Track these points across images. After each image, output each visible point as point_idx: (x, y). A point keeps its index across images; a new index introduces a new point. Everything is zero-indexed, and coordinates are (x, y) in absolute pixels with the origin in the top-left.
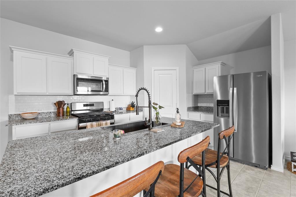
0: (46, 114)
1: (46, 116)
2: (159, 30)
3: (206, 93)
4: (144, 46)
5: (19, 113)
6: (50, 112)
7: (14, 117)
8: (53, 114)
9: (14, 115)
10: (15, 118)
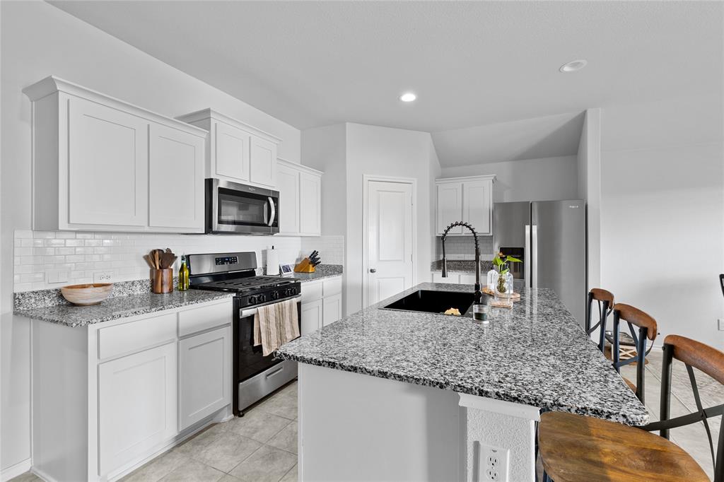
0: (121, 288)
1: (121, 295)
2: (408, 97)
3: (463, 235)
4: (347, 123)
5: (48, 288)
6: (133, 283)
7: (33, 300)
8: (139, 287)
9: (32, 295)
10: (34, 305)
